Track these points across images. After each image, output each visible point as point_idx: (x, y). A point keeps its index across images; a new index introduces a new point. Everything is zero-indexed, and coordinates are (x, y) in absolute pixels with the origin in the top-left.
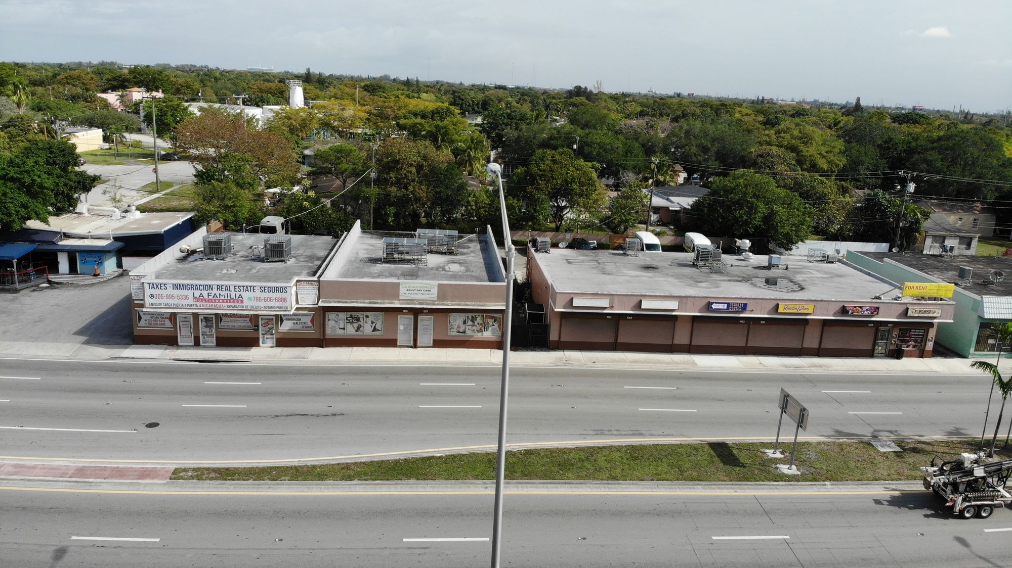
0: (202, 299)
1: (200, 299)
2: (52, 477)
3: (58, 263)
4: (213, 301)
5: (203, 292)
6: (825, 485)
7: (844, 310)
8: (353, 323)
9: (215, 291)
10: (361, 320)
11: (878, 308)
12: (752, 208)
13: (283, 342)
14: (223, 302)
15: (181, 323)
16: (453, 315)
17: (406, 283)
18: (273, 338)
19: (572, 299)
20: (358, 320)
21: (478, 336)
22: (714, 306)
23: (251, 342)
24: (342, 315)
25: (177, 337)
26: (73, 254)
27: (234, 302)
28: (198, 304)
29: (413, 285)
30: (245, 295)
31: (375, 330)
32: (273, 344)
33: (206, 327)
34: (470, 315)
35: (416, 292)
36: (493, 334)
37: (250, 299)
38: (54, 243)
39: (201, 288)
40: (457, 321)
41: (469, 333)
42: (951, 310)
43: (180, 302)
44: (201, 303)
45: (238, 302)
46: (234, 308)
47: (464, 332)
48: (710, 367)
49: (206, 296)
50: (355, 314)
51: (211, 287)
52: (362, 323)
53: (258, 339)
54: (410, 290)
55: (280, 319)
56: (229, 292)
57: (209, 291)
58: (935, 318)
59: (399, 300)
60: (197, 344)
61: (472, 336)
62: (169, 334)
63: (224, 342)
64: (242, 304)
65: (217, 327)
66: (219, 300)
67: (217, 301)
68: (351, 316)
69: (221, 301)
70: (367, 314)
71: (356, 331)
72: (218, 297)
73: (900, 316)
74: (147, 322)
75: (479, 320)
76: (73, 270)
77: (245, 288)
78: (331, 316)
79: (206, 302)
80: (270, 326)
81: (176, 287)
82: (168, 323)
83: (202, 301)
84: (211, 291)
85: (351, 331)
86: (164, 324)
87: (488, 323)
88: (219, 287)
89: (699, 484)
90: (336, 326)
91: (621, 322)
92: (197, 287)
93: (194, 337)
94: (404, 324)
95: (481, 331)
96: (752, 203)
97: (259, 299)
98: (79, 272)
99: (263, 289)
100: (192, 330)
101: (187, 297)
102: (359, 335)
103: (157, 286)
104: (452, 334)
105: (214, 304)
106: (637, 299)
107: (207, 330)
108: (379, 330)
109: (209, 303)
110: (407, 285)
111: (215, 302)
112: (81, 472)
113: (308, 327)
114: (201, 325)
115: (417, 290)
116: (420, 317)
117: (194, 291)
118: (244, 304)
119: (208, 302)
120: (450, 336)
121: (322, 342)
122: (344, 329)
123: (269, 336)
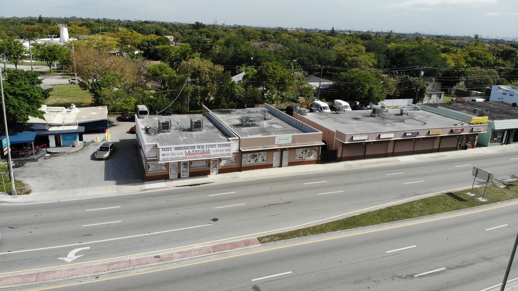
0: (189, 154)
1: (189, 153)
2: (205, 254)
3: (49, 141)
4: (195, 154)
5: (190, 150)
6: (498, 203)
7: (452, 131)
8: (254, 158)
9: (196, 149)
10: (257, 156)
11: (463, 129)
12: (364, 87)
13: (222, 171)
14: (200, 154)
15: (171, 167)
16: (297, 150)
17: (279, 136)
18: (217, 170)
19: (353, 137)
20: (256, 156)
21: (308, 159)
22: (407, 134)
23: (206, 173)
24: (249, 155)
25: (169, 174)
26: (57, 136)
27: (205, 154)
28: (188, 156)
29: (281, 137)
30: (211, 149)
31: (263, 160)
32: (217, 172)
33: (184, 168)
34: (305, 149)
35: (282, 140)
36: (314, 157)
37: (213, 151)
38: (46, 130)
39: (190, 148)
40: (299, 152)
41: (304, 157)
42: (486, 127)
43: (179, 156)
44: (189, 156)
45: (207, 153)
46: (206, 156)
47: (302, 157)
48: (406, 162)
49: (192, 152)
50: (255, 154)
51: (194, 147)
52: (257, 158)
53: (210, 171)
54: (280, 140)
55: (220, 160)
56: (203, 149)
57: (193, 149)
58: (481, 131)
59: (275, 145)
60: (179, 177)
61: (305, 159)
62: (165, 174)
63: (193, 175)
64: (209, 154)
65: (190, 167)
66: (198, 153)
67: (197, 154)
68: (253, 155)
69: (199, 154)
70: (260, 153)
71: (255, 162)
72: (198, 152)
73: (470, 132)
74: (153, 169)
75: (308, 151)
76: (58, 144)
77: (211, 146)
78: (244, 155)
79: (192, 155)
80: (215, 164)
81: (176, 149)
82: (164, 168)
83: (189, 155)
84: (194, 149)
85: (253, 162)
86: (162, 169)
87: (312, 152)
88: (199, 147)
89: (461, 211)
90: (246, 161)
91: (367, 146)
92: (187, 148)
93: (178, 174)
94: (276, 156)
95: (309, 156)
96: (363, 85)
97: (217, 151)
98: (62, 145)
99: (219, 146)
100: (177, 170)
101: (182, 154)
102: (256, 164)
103: (167, 149)
104: (296, 159)
105: (195, 155)
106: (378, 135)
107: (185, 169)
108: (265, 160)
109: (193, 156)
110: (279, 137)
111: (196, 154)
112: (215, 248)
113: (233, 162)
114: (182, 167)
115: (283, 139)
116: (284, 152)
117: (186, 150)
118: (210, 154)
119: (193, 154)
120: (296, 160)
121: (240, 169)
122: (250, 161)
123: (215, 169)
